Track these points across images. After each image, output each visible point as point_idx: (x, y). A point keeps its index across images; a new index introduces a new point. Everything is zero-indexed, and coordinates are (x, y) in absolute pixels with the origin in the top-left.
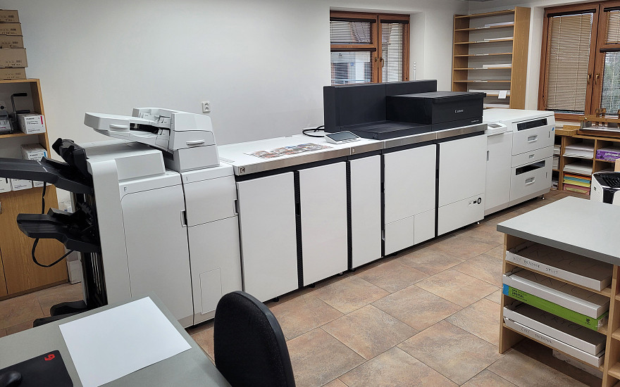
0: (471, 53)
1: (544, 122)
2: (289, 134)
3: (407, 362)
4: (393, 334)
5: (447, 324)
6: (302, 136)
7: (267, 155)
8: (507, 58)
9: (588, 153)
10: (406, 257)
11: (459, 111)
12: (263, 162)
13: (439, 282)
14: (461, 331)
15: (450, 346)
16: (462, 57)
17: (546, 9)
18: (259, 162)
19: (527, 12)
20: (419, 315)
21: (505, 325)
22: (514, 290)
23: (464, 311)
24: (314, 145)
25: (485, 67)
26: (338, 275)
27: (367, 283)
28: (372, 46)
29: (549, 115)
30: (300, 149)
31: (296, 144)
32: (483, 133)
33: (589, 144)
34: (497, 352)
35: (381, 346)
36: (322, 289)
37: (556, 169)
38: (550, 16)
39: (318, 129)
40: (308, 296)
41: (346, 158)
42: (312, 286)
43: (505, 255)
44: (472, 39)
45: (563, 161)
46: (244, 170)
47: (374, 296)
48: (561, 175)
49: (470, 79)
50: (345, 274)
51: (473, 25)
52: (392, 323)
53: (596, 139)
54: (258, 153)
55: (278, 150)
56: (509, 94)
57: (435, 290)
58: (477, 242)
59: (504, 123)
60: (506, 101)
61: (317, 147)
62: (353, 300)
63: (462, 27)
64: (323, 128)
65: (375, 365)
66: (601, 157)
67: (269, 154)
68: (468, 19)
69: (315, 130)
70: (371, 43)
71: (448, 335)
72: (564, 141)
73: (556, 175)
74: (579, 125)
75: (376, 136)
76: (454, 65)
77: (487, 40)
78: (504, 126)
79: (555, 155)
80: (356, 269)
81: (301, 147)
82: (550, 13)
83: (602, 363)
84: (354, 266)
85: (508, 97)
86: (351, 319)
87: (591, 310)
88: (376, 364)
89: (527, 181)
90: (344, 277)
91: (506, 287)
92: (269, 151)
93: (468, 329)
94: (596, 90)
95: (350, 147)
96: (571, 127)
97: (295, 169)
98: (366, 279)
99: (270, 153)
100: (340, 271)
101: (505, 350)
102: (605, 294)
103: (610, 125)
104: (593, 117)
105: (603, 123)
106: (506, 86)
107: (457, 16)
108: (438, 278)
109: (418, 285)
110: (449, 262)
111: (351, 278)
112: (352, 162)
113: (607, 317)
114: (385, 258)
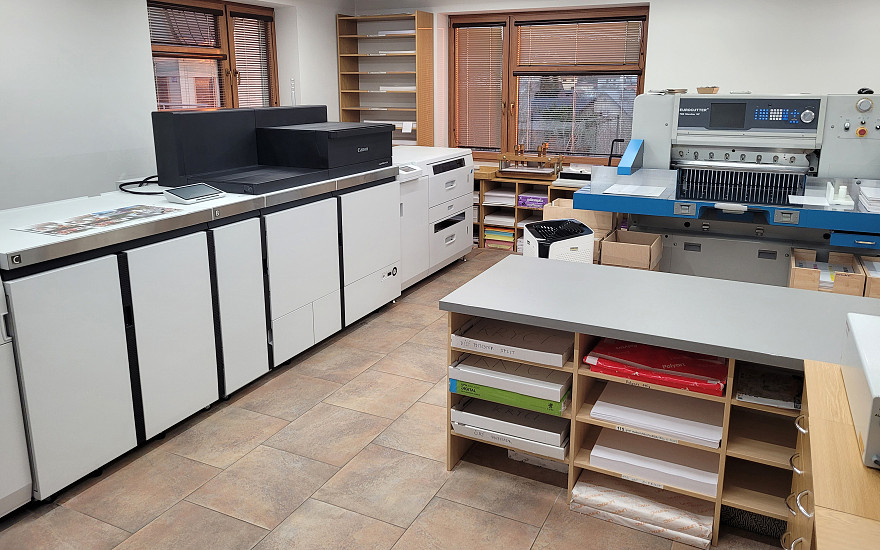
0: (363, 70)
1: (460, 163)
2: (94, 191)
3: (330, 516)
4: (304, 480)
5: (376, 448)
6: (119, 194)
7: (60, 230)
8: (410, 78)
9: (508, 200)
10: (305, 365)
11: (363, 150)
12: (56, 241)
13: (357, 391)
14: (396, 453)
15: (385, 477)
16: (351, 76)
17: (451, 17)
18: (46, 243)
19: (428, 19)
20: (337, 445)
21: (453, 432)
22: (464, 383)
23: (395, 424)
24: (147, 208)
25: (383, 89)
26: (204, 410)
27: (251, 414)
28: (218, 52)
29: (465, 154)
30: (124, 216)
31: (113, 208)
32: (393, 179)
33: (510, 188)
34: (445, 470)
35: (288, 503)
36: (179, 438)
37: (476, 222)
38: (456, 26)
39: (146, 182)
40: (154, 454)
41: (207, 225)
42: (162, 437)
43: (450, 340)
44: (363, 51)
45: (482, 210)
46: (19, 259)
47: (266, 431)
48: (482, 229)
49: (364, 106)
50: (214, 407)
51: (362, 31)
52: (299, 465)
53: (517, 182)
54: (42, 227)
55: (81, 219)
56: (415, 126)
57: (351, 404)
58: (397, 327)
59: (419, 165)
60: (411, 136)
61: (153, 211)
62: (234, 444)
63: (348, 31)
64: (156, 179)
65: (283, 534)
66: (523, 204)
67: (65, 228)
68: (355, 22)
69: (141, 184)
70: (217, 46)
71: (380, 463)
72: (482, 186)
73: (476, 230)
74: (497, 165)
75: (250, 189)
76: (342, 86)
77: (383, 53)
78: (418, 169)
79: (475, 204)
80: (230, 396)
81: (124, 213)
82: (457, 22)
83: (567, 453)
84: (228, 391)
85: (414, 131)
86: (234, 474)
87: (552, 391)
88: (285, 532)
89: (447, 239)
90: (212, 413)
91: (453, 382)
92: (62, 222)
93: (405, 448)
94: (511, 122)
95: (211, 207)
96: (489, 168)
97: (120, 250)
98: (249, 407)
99: (65, 225)
100: (206, 404)
101: (454, 466)
102: (567, 369)
103: (530, 165)
104: (511, 156)
105: (522, 163)
106: (410, 116)
107: (340, 16)
108: (354, 385)
109: (327, 401)
110: (365, 361)
111: (225, 410)
112: (216, 231)
113: (570, 397)
114: (274, 370)
